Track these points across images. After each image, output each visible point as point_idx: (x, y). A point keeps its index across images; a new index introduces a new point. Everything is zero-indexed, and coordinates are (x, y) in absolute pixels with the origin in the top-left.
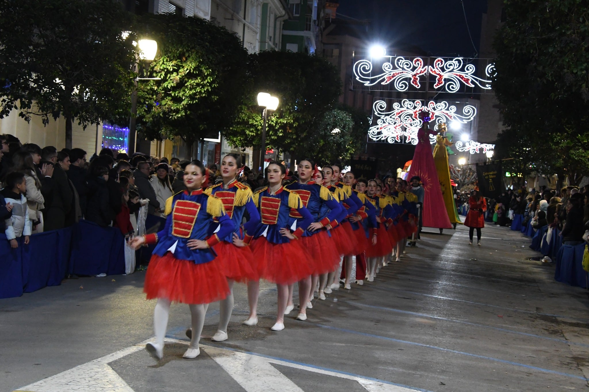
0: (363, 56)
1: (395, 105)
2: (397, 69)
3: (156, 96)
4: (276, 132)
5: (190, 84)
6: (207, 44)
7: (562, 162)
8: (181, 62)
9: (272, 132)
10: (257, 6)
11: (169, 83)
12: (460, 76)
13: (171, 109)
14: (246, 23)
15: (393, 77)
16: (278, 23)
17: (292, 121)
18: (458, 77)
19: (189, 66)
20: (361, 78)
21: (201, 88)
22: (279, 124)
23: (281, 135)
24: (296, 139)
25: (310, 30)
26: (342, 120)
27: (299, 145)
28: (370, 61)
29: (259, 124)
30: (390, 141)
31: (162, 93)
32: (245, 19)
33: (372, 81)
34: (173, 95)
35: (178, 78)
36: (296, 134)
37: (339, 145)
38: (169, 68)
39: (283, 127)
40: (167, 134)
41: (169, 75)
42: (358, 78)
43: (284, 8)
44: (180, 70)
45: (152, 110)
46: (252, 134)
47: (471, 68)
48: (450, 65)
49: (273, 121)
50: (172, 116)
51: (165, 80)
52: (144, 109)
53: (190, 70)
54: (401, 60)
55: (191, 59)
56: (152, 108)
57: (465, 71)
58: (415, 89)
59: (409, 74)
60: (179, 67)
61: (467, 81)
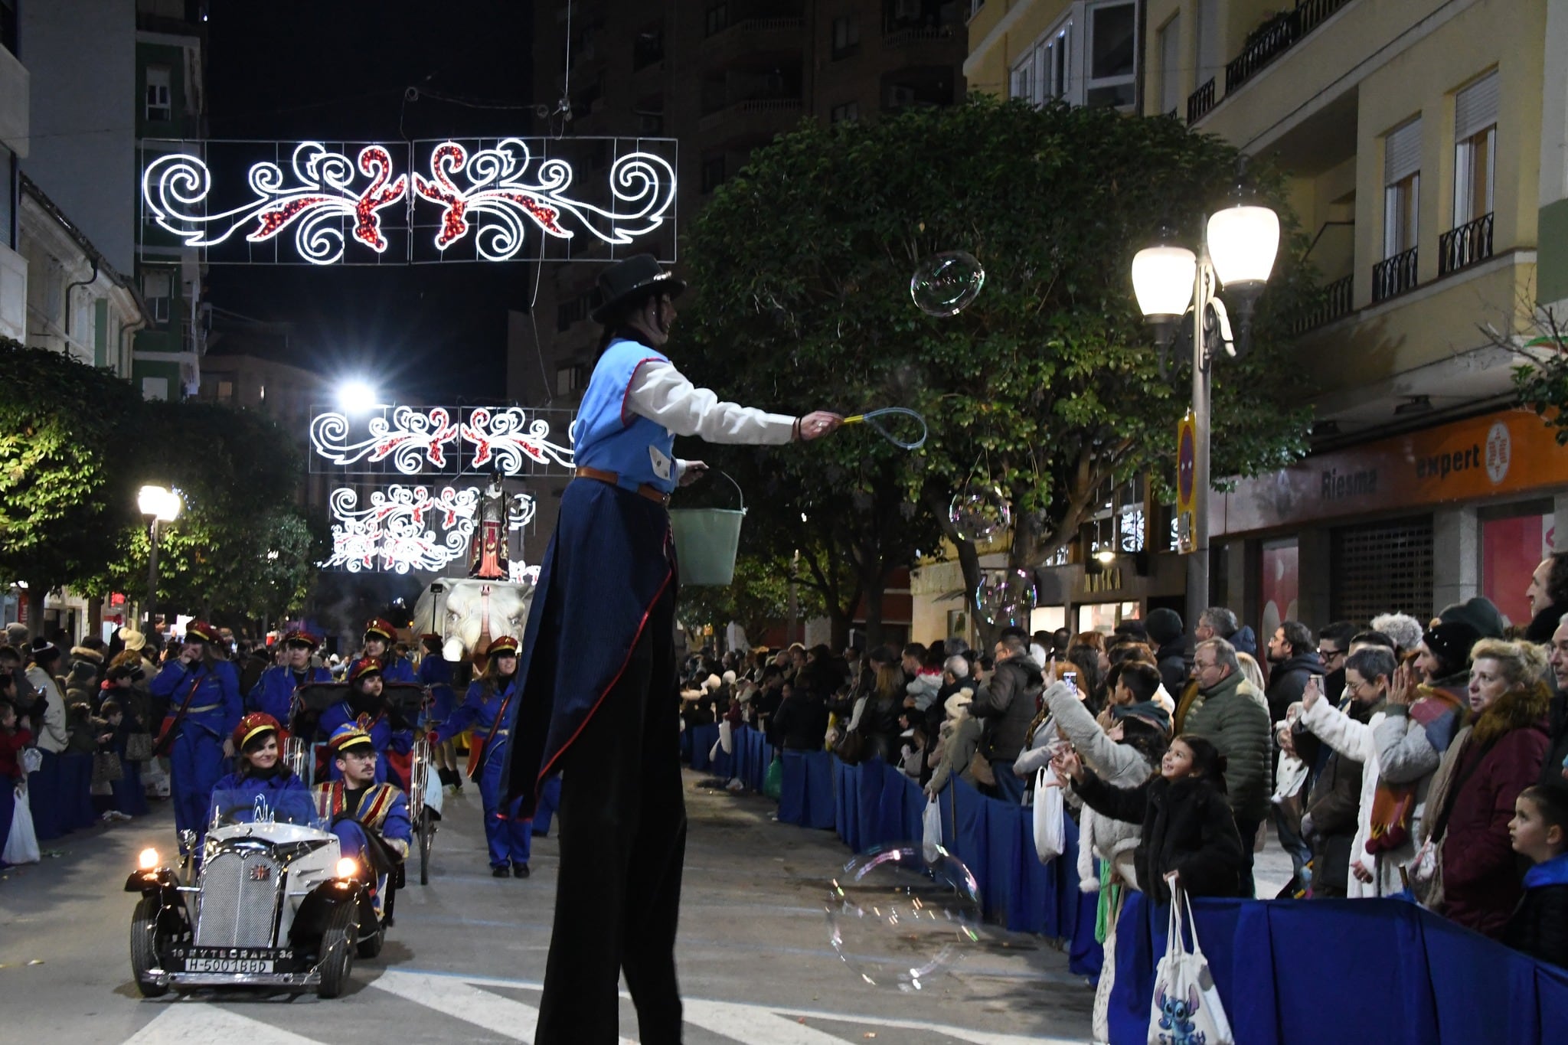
0: (326, 406)
1: (376, 497)
2: (397, 430)
4: (172, 563)
5: (47, 482)
6: (81, 402)
8: (25, 438)
10: (89, 306)
12: (521, 443)
13: (7, 532)
14: (72, 342)
15: (391, 445)
16: (125, 337)
17: (207, 541)
18: (518, 445)
19: (43, 446)
20: (326, 450)
21: (70, 489)
22: (179, 547)
23: (184, 568)
24: (215, 576)
25: (190, 350)
26: (290, 533)
27: (221, 586)
28: (343, 415)
29: (137, 549)
30: (352, 568)
32: (67, 332)
33: (350, 455)
34: (11, 503)
35: (21, 469)
36: (214, 565)
37: (282, 582)
39: (188, 553)
42: (320, 450)
43: (139, 308)
44: (24, 455)
46: (122, 569)
47: (541, 427)
48: (501, 422)
49: (167, 543)
50: (9, 545)
53: (47, 454)
54: (405, 414)
55: (45, 432)
57: (531, 434)
58: (435, 468)
59: (422, 439)
60: (22, 448)
61: (535, 451)
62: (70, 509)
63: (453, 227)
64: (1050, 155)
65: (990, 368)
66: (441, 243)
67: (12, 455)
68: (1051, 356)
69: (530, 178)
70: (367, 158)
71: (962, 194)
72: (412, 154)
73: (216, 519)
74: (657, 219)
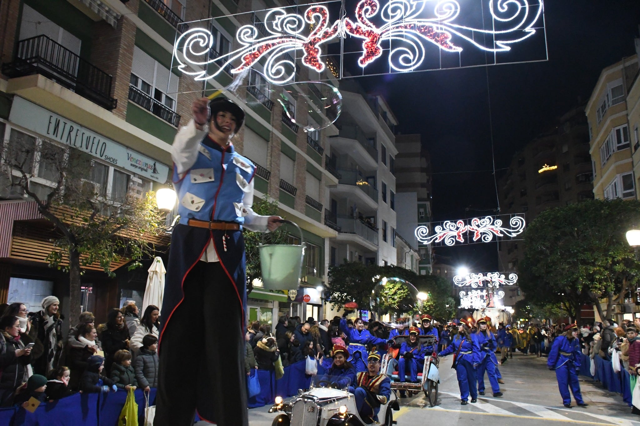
0: (456, 274)
1: (469, 293)
4: (426, 308)
5: (399, 293)
11: (391, 293)
13: (392, 303)
15: (470, 282)
16: (417, 262)
17: (433, 303)
21: (403, 294)
22: (427, 305)
23: (428, 309)
24: (435, 311)
25: (429, 264)
26: (450, 301)
28: (460, 276)
29: (419, 305)
31: (388, 297)
32: (405, 262)
33: (462, 284)
34: (392, 297)
35: (394, 290)
36: (435, 309)
37: (450, 312)
39: (429, 306)
41: (391, 290)
43: (419, 256)
44: (395, 288)
47: (503, 276)
49: (424, 304)
50: (392, 305)
51: (389, 292)
53: (399, 287)
54: (473, 275)
57: (501, 278)
58: (480, 286)
59: (477, 280)
60: (394, 286)
61: (502, 282)
62: (403, 298)
63: (477, 236)
64: (604, 211)
65: (596, 260)
66: (475, 239)
67: (393, 288)
68: (610, 256)
69: (493, 224)
70: (458, 223)
71: (585, 221)
72: (468, 222)
73: (434, 299)
74: (521, 231)
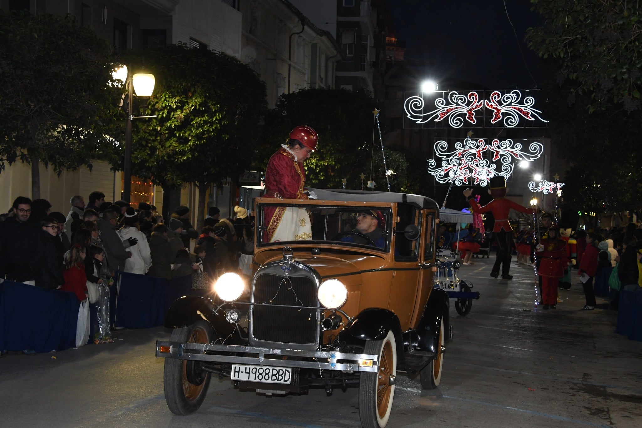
0: (414, 92)
1: (458, 145)
2: (451, 104)
3: (160, 137)
5: (197, 122)
6: (214, 76)
7: (630, 197)
8: (187, 98)
9: (313, 176)
10: (305, 47)
11: (172, 122)
13: (176, 151)
14: (292, 64)
16: (330, 65)
17: (334, 163)
18: (517, 111)
19: (194, 103)
20: (412, 116)
21: (209, 126)
22: (319, 166)
23: (322, 178)
25: (364, 70)
28: (422, 98)
31: (166, 134)
32: (290, 59)
33: (424, 118)
35: (182, 115)
38: (172, 105)
40: (173, 179)
41: (172, 114)
42: (409, 116)
44: (185, 107)
45: (155, 153)
47: (530, 100)
48: (507, 98)
49: (312, 164)
51: (168, 118)
52: (147, 152)
54: (454, 95)
55: (196, 94)
56: (156, 151)
57: (525, 104)
58: (470, 125)
59: (464, 110)
60: (184, 103)
61: (526, 114)
